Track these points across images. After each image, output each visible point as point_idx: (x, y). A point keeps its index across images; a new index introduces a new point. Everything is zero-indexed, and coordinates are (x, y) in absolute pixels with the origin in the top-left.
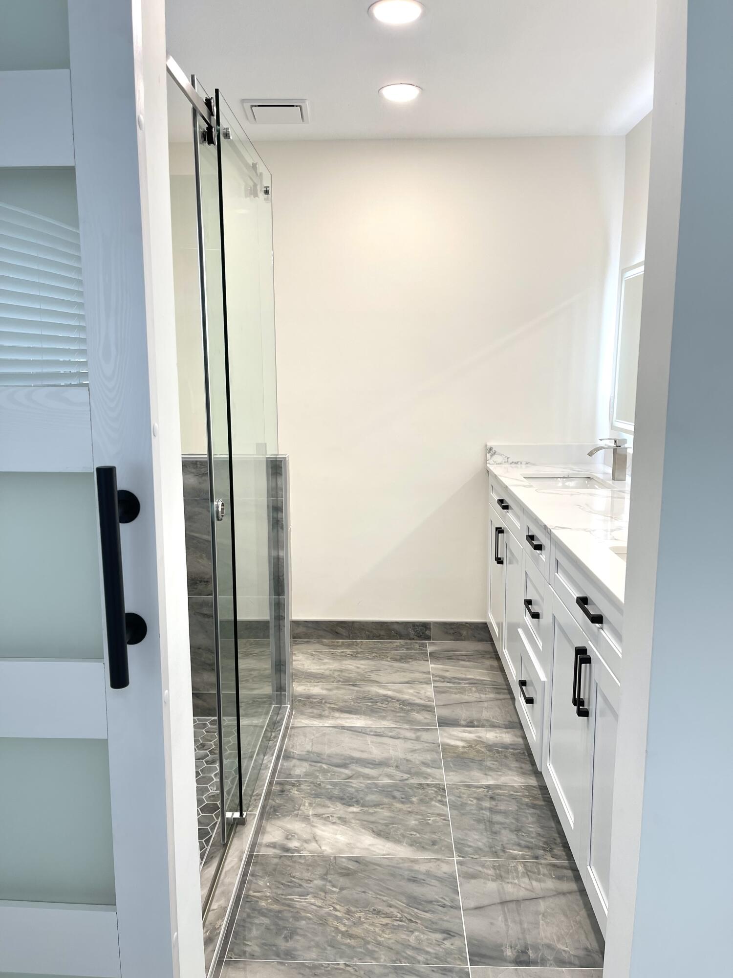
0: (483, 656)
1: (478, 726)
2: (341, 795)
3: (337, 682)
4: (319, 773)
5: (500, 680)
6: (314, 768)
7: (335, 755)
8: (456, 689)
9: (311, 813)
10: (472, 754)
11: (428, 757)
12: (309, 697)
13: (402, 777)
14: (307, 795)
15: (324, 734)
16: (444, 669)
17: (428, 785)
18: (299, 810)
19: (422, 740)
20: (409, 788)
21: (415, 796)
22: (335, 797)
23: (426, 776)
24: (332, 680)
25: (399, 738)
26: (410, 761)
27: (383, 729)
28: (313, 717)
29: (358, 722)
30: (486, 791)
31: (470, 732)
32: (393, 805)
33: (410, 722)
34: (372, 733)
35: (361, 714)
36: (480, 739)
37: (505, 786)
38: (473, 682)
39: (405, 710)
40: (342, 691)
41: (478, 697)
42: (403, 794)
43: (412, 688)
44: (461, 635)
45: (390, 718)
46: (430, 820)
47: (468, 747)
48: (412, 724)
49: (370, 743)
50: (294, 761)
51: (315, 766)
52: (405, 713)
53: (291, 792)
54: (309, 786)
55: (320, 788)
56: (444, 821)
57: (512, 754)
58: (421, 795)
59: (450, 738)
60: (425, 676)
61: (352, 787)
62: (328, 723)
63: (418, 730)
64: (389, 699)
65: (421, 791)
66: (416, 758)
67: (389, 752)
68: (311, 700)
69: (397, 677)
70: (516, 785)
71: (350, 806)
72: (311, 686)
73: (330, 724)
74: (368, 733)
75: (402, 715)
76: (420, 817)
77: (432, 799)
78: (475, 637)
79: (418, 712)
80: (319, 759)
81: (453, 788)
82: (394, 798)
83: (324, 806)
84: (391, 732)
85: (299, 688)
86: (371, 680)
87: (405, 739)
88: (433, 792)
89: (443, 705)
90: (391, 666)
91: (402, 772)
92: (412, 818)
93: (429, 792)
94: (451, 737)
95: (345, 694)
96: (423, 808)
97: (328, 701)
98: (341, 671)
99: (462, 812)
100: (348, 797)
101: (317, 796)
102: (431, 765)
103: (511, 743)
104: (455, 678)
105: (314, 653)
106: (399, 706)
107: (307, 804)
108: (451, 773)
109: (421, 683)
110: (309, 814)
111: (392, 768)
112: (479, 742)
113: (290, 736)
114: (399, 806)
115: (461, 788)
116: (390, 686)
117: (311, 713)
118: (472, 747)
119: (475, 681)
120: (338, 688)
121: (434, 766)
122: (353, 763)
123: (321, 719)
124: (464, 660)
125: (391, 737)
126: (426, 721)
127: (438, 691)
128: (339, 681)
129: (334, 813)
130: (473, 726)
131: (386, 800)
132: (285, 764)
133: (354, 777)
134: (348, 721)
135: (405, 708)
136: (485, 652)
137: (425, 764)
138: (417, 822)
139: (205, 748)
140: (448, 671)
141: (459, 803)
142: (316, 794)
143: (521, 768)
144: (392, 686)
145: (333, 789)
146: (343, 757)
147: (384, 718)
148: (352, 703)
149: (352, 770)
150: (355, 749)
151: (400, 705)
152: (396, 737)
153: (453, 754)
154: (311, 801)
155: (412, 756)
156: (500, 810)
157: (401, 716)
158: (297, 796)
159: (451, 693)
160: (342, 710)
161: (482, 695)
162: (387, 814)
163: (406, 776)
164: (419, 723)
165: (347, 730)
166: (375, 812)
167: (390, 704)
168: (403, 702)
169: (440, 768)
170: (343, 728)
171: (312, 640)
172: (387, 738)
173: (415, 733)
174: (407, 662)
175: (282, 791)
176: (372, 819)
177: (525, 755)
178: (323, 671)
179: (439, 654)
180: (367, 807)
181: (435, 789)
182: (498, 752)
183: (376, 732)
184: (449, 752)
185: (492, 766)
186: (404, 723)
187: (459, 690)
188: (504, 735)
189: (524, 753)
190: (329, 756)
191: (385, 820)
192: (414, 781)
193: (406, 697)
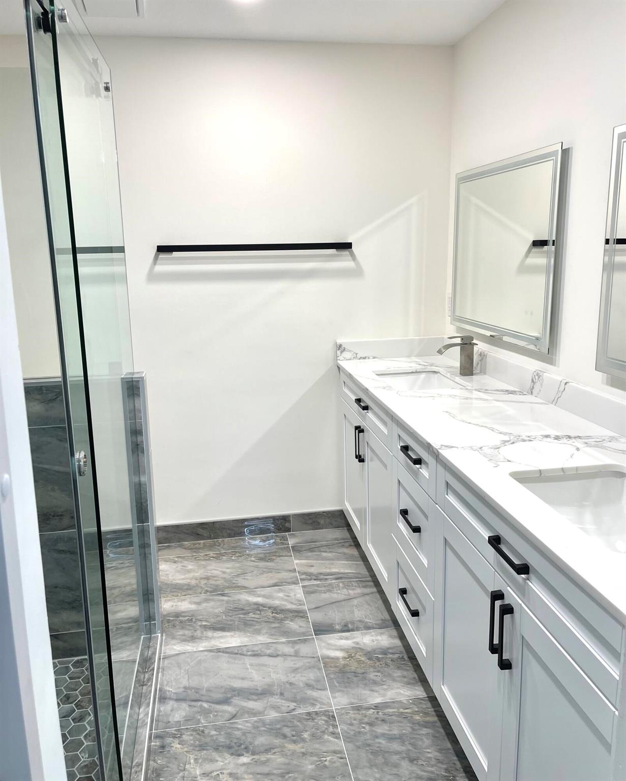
0: (343, 544)
1: (353, 630)
2: (228, 742)
3: (205, 593)
4: (201, 715)
5: (364, 571)
6: (195, 709)
7: (216, 688)
8: (324, 586)
9: (198, 773)
10: (354, 666)
11: (311, 675)
12: (177, 615)
13: (288, 706)
14: (191, 748)
15: (199, 662)
16: (309, 565)
17: (317, 713)
18: (184, 770)
19: (302, 655)
20: (299, 721)
21: (306, 731)
22: (221, 746)
23: (313, 701)
24: (200, 591)
25: (278, 656)
26: (294, 684)
27: (260, 646)
28: (184, 641)
29: (233, 640)
30: (375, 713)
31: (347, 638)
32: (284, 747)
33: (286, 633)
34: (249, 653)
35: (235, 630)
36: (358, 646)
37: (393, 702)
38: (339, 577)
39: (278, 619)
40: (212, 604)
41: (347, 593)
42: (293, 731)
43: (281, 591)
44: (319, 523)
45: (265, 631)
46: (326, 760)
47: (348, 658)
48: (288, 637)
49: (249, 667)
50: (171, 703)
51: (195, 707)
52: (279, 623)
53: (173, 747)
54: (192, 735)
55: (204, 737)
56: (342, 760)
57: (392, 661)
58: (313, 728)
59: (329, 649)
60: (293, 574)
61: (239, 729)
62: (202, 646)
63: (295, 642)
64: (261, 608)
65: (311, 723)
66: (299, 679)
67: (270, 676)
68: (181, 618)
69: (265, 579)
70: (403, 699)
71: (239, 755)
72: (178, 601)
73: (205, 647)
74: (245, 653)
75: (277, 625)
76: (315, 758)
77: (323, 732)
78: (332, 524)
79: (292, 620)
80: (197, 696)
81: (343, 714)
82: (285, 736)
83: (212, 761)
84: (269, 649)
85: (167, 605)
86: (239, 587)
87: (284, 655)
88: (323, 722)
89: (315, 608)
90: (257, 567)
91: (287, 700)
92: (307, 762)
93: (319, 723)
94: (330, 646)
95: (214, 607)
96: (317, 746)
97: (199, 617)
98: (207, 578)
99: (357, 744)
100: (236, 743)
101: (202, 747)
102: (316, 686)
103: (389, 646)
104: (321, 574)
105: (176, 559)
106: (271, 615)
107: (192, 761)
108: (337, 694)
109: (289, 583)
110: (196, 774)
111: (276, 697)
112: (358, 649)
113: (163, 669)
114: (291, 747)
115: (351, 712)
116: (259, 591)
117: (184, 635)
118: (352, 657)
119: (341, 575)
120: (206, 600)
121: (319, 687)
122: (235, 696)
123: (194, 642)
124: (326, 552)
125: (269, 656)
126: (303, 630)
127: (308, 592)
128: (207, 591)
129: (225, 769)
130: (348, 631)
131: (276, 741)
132: (162, 709)
133: (238, 715)
134: (222, 640)
135: (278, 616)
136: (344, 539)
137: (308, 686)
138: (313, 766)
139: (71, 700)
140: (313, 566)
141: (352, 733)
142: (200, 746)
143: (404, 677)
144: (261, 591)
145: (218, 735)
146: (223, 690)
147: (258, 632)
148: (224, 617)
149: (235, 706)
150: (235, 677)
151: (273, 613)
152: (275, 655)
153: (335, 669)
154: (197, 756)
155: (294, 677)
156: (394, 735)
157: (275, 628)
158: (180, 751)
159: (320, 592)
160: (214, 628)
161: (350, 591)
162: (281, 760)
163: (293, 705)
164: (294, 633)
165: (223, 652)
166: (268, 760)
167: (262, 613)
168: (275, 610)
169: (325, 689)
170: (219, 650)
171: (173, 544)
172: (266, 657)
173: (293, 647)
174: (271, 560)
175: (163, 747)
176: (266, 769)
177: (405, 660)
178: (189, 581)
179: (302, 547)
180: (258, 754)
181: (325, 718)
182: (378, 659)
183: (253, 651)
184: (331, 667)
185: (375, 678)
186: (280, 636)
187: (327, 588)
188: (379, 638)
189: (403, 658)
190: (208, 690)
191: (279, 769)
192: (302, 711)
193: (277, 603)
